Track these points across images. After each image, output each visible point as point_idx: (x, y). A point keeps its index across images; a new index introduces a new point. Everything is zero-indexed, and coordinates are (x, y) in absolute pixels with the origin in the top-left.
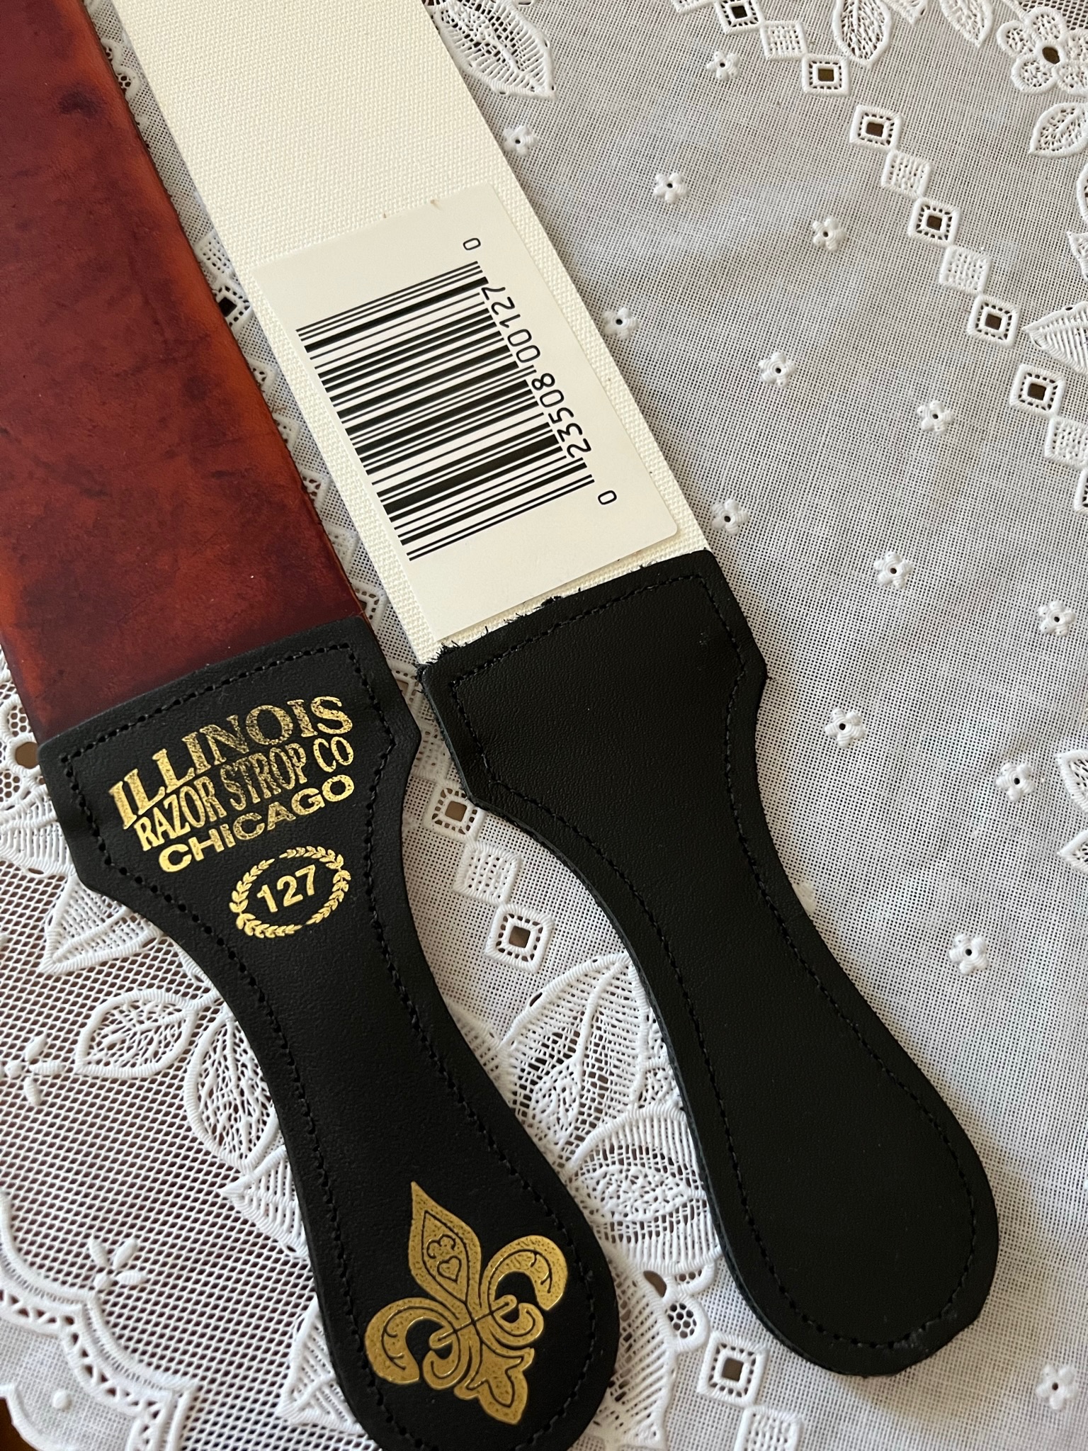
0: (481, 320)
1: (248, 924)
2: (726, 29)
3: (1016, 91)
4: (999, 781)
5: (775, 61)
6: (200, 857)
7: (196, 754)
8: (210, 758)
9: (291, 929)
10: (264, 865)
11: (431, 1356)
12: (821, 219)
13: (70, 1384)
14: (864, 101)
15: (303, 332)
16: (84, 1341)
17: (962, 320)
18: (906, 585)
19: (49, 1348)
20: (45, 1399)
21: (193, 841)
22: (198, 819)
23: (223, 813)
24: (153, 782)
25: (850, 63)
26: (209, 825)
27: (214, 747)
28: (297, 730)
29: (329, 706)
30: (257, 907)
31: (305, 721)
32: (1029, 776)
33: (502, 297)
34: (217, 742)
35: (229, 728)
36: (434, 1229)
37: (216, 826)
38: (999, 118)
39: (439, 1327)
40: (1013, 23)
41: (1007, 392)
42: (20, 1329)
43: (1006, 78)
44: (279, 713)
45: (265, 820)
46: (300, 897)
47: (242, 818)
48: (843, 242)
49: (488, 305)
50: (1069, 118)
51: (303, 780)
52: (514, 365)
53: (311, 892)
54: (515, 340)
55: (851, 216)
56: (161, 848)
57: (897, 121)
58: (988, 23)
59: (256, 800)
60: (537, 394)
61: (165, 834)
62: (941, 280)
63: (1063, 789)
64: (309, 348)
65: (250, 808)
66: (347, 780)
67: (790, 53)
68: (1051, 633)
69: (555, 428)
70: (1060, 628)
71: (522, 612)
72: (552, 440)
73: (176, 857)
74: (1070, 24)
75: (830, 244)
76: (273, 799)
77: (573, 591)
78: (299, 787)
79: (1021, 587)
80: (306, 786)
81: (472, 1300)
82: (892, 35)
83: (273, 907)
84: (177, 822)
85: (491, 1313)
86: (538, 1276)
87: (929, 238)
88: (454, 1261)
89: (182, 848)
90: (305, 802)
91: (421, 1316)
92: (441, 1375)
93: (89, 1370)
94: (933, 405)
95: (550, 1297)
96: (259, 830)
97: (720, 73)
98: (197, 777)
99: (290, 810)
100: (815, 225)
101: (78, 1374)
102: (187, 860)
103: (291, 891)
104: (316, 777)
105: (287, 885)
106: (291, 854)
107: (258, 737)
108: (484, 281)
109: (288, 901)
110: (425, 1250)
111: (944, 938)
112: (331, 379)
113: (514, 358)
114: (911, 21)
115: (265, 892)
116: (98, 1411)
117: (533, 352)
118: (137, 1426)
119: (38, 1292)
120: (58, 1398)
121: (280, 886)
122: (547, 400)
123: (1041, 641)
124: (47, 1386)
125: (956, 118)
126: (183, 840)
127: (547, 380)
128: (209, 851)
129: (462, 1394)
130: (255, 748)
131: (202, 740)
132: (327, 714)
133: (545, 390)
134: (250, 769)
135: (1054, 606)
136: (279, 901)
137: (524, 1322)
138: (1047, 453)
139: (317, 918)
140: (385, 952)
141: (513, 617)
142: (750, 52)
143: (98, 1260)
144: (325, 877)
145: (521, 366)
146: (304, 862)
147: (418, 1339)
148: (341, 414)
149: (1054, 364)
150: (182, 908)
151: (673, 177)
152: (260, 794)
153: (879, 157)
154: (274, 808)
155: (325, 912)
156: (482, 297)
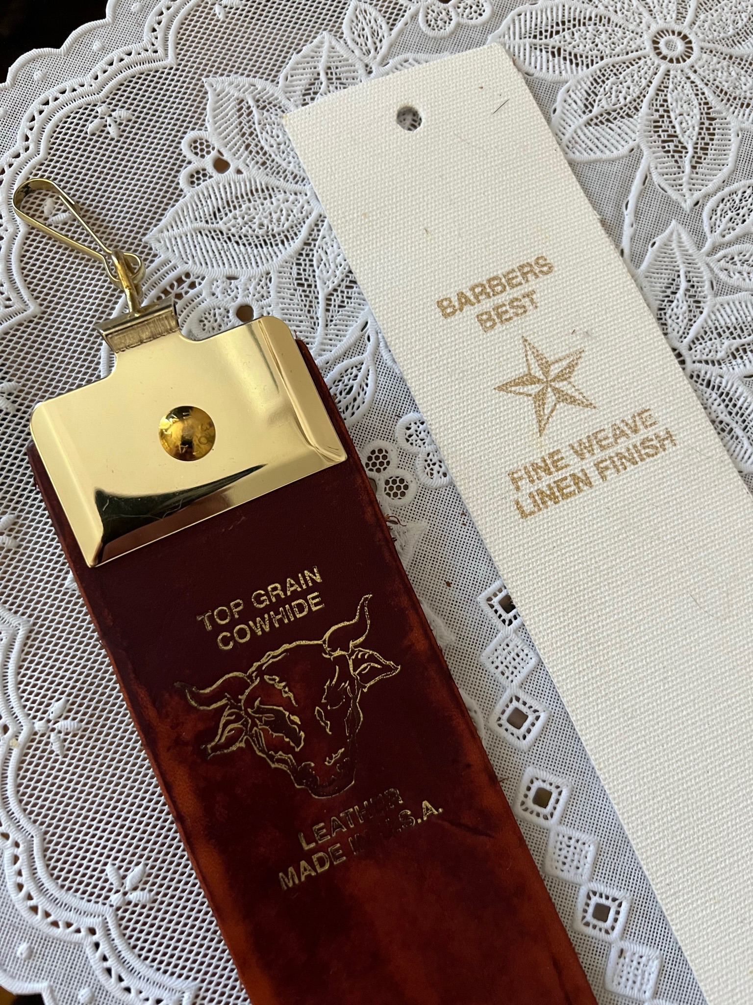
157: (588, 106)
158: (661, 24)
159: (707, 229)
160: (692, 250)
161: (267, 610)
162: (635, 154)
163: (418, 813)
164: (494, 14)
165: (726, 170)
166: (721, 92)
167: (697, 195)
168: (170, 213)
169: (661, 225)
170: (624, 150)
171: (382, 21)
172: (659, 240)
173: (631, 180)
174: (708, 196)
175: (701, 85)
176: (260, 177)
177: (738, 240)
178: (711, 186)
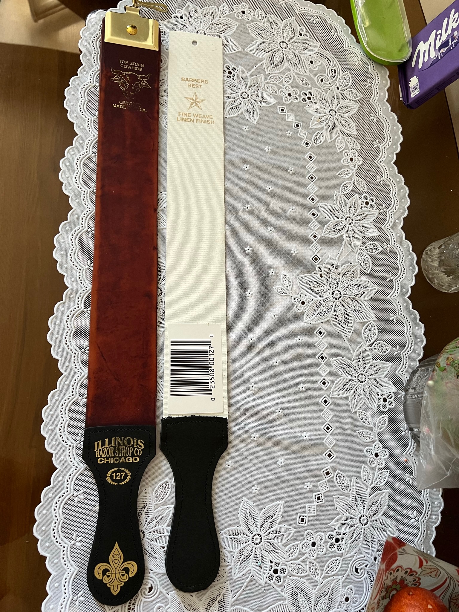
0: (206, 353)
1: (108, 479)
2: (293, 127)
3: (341, 163)
4: (270, 271)
5: (299, 137)
6: (105, 462)
7: (113, 442)
8: (115, 444)
9: (116, 484)
10: (116, 469)
11: (106, 576)
12: (292, 168)
13: (76, 278)
14: (311, 152)
15: (172, 341)
16: (81, 274)
17: (307, 196)
18: (272, 234)
19: (74, 272)
20: (71, 278)
21: (105, 459)
22: (108, 455)
23: (113, 455)
24: (103, 444)
25: (313, 144)
26: (109, 457)
27: (117, 442)
28: (133, 445)
29: (141, 442)
30: (111, 477)
31: (136, 443)
32: (275, 273)
33: (212, 349)
34: (118, 441)
35: (121, 439)
36: (116, 553)
37: (111, 458)
38: (334, 166)
39: (109, 571)
40: (347, 151)
41: (308, 212)
42: (72, 267)
43: (341, 160)
44: (132, 440)
45: (120, 460)
46: (120, 478)
47: (116, 458)
48: (293, 173)
49: (209, 350)
50: (348, 172)
51: (130, 455)
52: (208, 365)
53: (122, 478)
54: (211, 359)
55: (297, 170)
56: (99, 458)
57: (315, 158)
58: (343, 149)
59: (120, 455)
60: (210, 372)
61: (101, 455)
62: (307, 188)
63: (280, 278)
64: (171, 345)
65: (118, 456)
66: (138, 459)
67: (303, 137)
68: (293, 254)
69: (210, 381)
70: (294, 254)
71: (186, 416)
72: (208, 383)
73: (101, 461)
74: (359, 156)
75: (291, 172)
76: (123, 457)
77: (198, 415)
78: (129, 456)
79: (292, 244)
80: (130, 456)
81: (117, 569)
82: (323, 143)
83: (114, 478)
84: (104, 454)
85: (120, 573)
86: (131, 570)
87: (309, 180)
88: (117, 560)
89: (103, 459)
90: (129, 460)
91: (107, 568)
92: (106, 580)
93: (80, 278)
94: (294, 208)
95: (131, 575)
96: (118, 462)
97: (288, 134)
98: (111, 446)
99: (125, 460)
100: (290, 168)
101: (78, 278)
102: (103, 462)
103: (119, 476)
104: (133, 455)
105: (119, 475)
106: (122, 469)
107: (126, 443)
108: (210, 345)
109: (118, 478)
110: (113, 556)
111: (246, 290)
112: (173, 353)
113: (208, 363)
114: (329, 142)
115: (114, 474)
116: (78, 284)
117: (213, 363)
118: (83, 289)
119: (77, 263)
120: (73, 279)
121: (117, 474)
122: (211, 374)
123: (289, 253)
124: (72, 277)
125: (326, 162)
126: (104, 458)
127: (213, 370)
128: (107, 462)
129: (108, 585)
130: (124, 445)
131: (115, 440)
132: (140, 444)
133: (212, 372)
134: (122, 449)
135: (295, 250)
136: (116, 477)
137: (125, 577)
138: (309, 225)
139: (121, 484)
140: (131, 495)
141: (184, 416)
142: (295, 133)
143: (89, 264)
144: (126, 476)
145: (209, 365)
146: (123, 471)
147: (105, 572)
148: (171, 361)
149: (319, 212)
150: (98, 471)
151: (269, 148)
152: (121, 455)
153: (308, 162)
154: (123, 458)
155: (123, 483)
156: (208, 348)
157: (259, 46)
158: (284, 40)
159: (268, 79)
160: (263, 80)
161: (132, 66)
162: (263, 59)
163: (142, 110)
164: (251, 20)
165: (279, 71)
166: (288, 58)
167: (270, 72)
168: (167, 20)
169: (260, 73)
170: (261, 57)
171: (228, 10)
172: (257, 75)
173: (259, 63)
174: (272, 74)
175: (284, 55)
176: (188, 24)
177: (273, 84)
178: (274, 72)
